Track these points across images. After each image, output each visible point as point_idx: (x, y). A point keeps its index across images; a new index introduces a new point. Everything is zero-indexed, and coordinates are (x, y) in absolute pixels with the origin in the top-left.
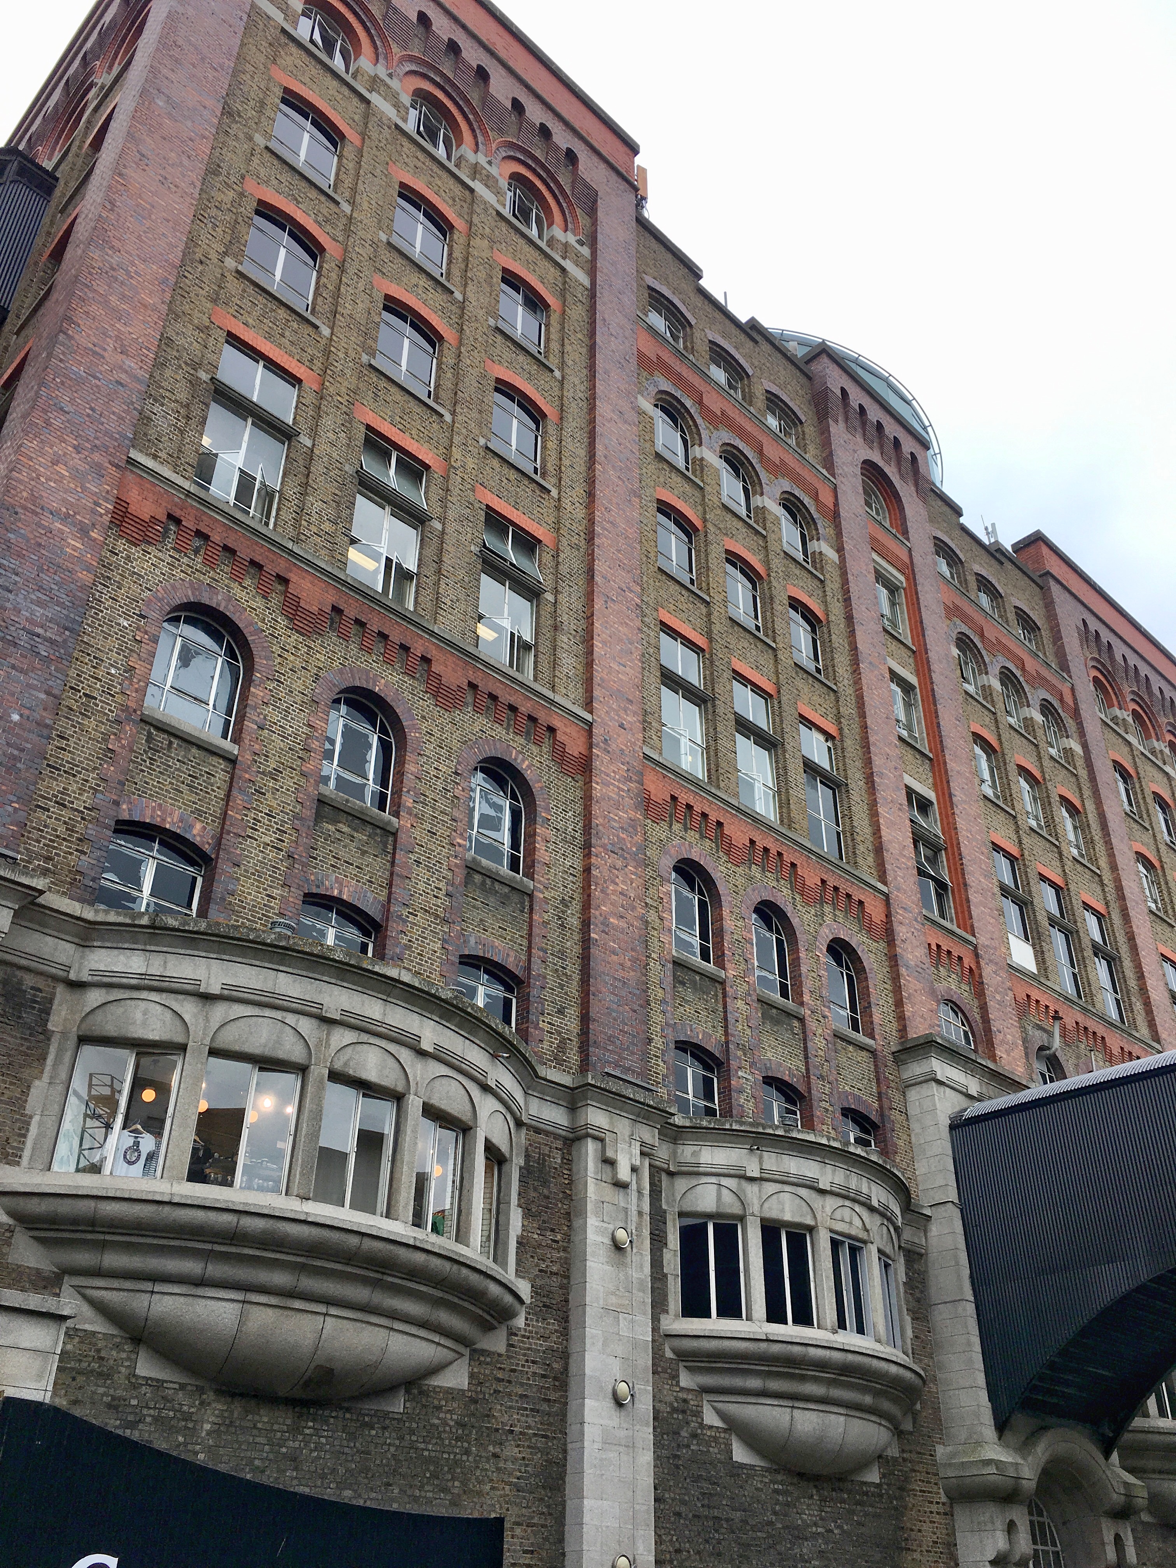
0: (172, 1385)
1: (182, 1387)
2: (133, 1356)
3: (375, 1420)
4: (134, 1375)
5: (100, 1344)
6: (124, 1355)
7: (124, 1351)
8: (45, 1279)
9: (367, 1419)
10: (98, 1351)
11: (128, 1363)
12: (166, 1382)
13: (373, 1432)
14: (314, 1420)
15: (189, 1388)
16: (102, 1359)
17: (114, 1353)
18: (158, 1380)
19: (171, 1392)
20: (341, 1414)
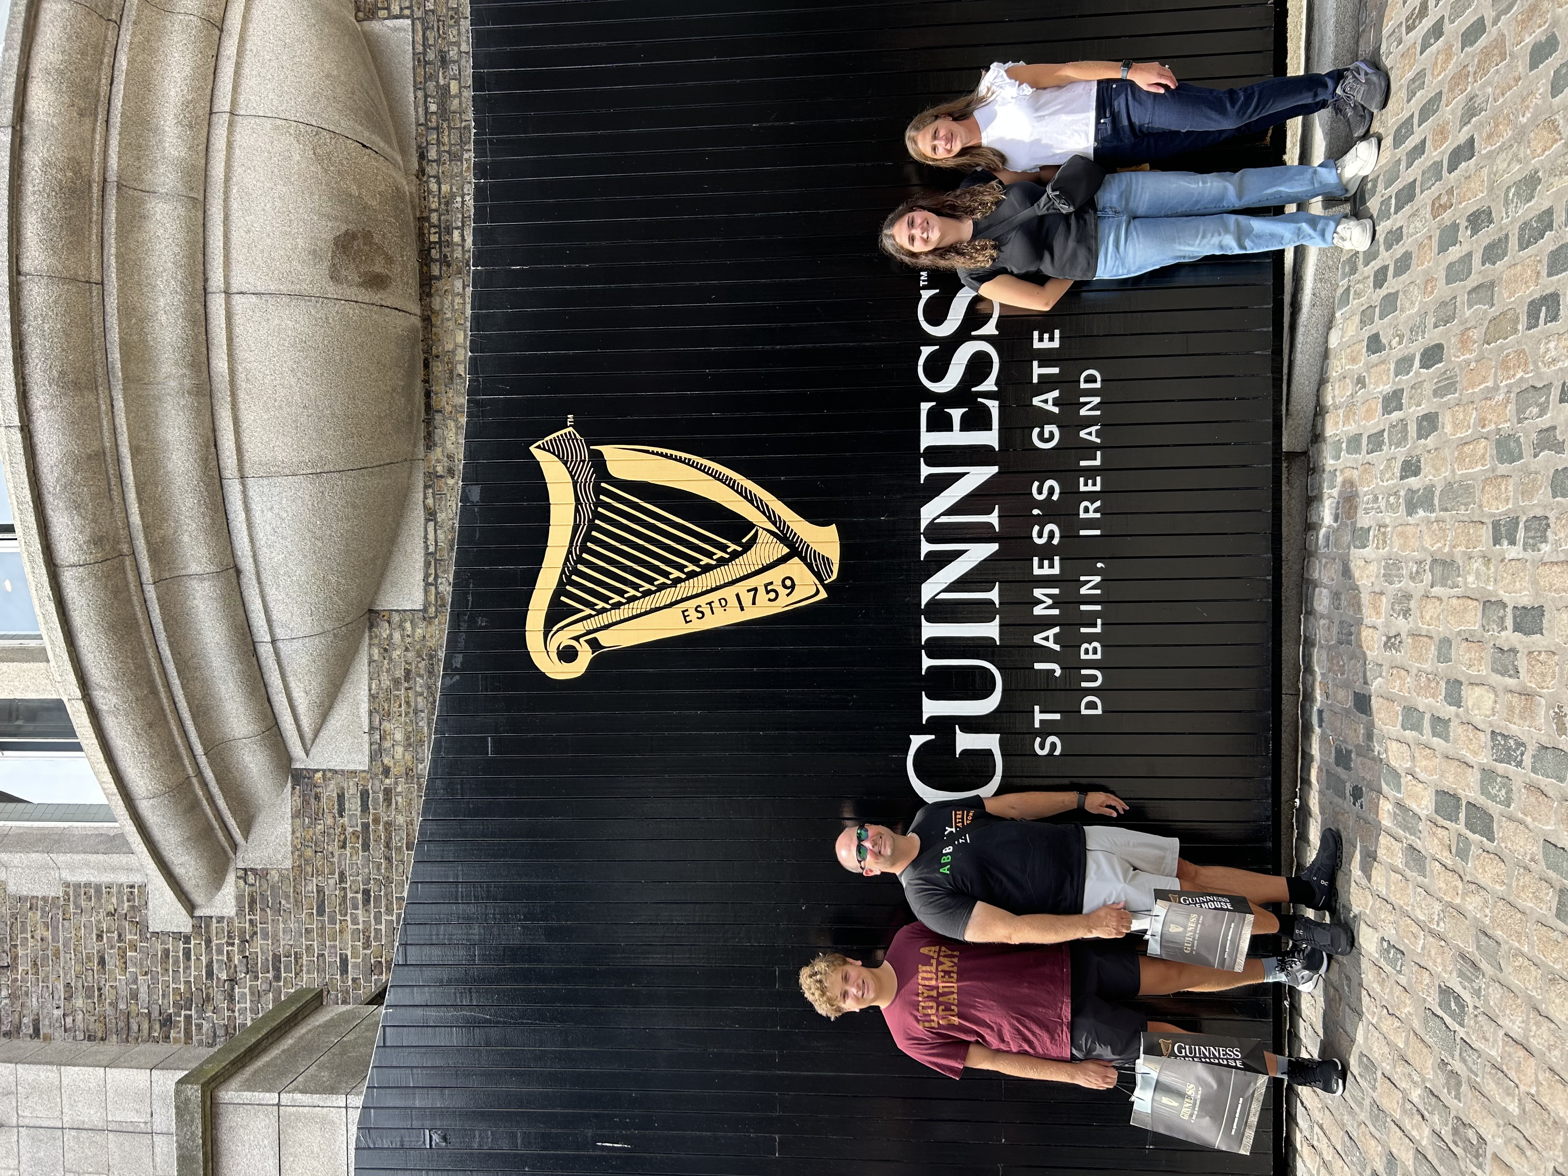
0: (431, 536)
1: (431, 515)
2: (396, 618)
3: (431, 85)
4: (425, 610)
5: (386, 682)
6: (397, 636)
7: (390, 636)
8: (305, 802)
9: (433, 108)
10: (396, 682)
11: (408, 625)
12: (427, 547)
13: (454, 87)
14: (449, 232)
15: (430, 501)
16: (408, 672)
17: (395, 654)
18: (427, 564)
19: (441, 536)
20: (431, 170)
